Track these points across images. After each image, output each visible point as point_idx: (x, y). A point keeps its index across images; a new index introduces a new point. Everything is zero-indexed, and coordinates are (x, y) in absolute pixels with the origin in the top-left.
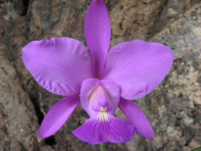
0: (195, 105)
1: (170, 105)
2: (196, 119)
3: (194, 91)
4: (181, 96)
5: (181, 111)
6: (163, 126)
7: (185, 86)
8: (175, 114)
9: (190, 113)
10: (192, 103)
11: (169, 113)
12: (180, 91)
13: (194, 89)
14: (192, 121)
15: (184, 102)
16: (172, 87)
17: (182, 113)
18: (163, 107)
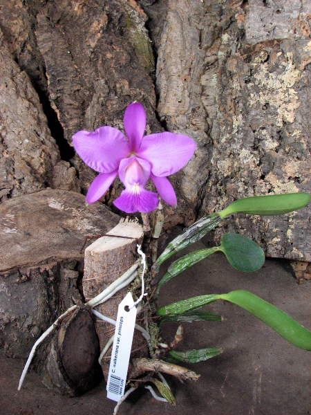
0: (284, 123)
1: (250, 117)
2: (282, 143)
3: (285, 102)
4: (267, 105)
5: (263, 128)
6: (236, 146)
7: (275, 92)
8: (254, 131)
9: (275, 134)
10: (280, 120)
11: (246, 128)
12: (266, 98)
13: (287, 99)
14: (276, 144)
15: (269, 116)
16: (257, 89)
17: (264, 132)
18: (240, 117)
